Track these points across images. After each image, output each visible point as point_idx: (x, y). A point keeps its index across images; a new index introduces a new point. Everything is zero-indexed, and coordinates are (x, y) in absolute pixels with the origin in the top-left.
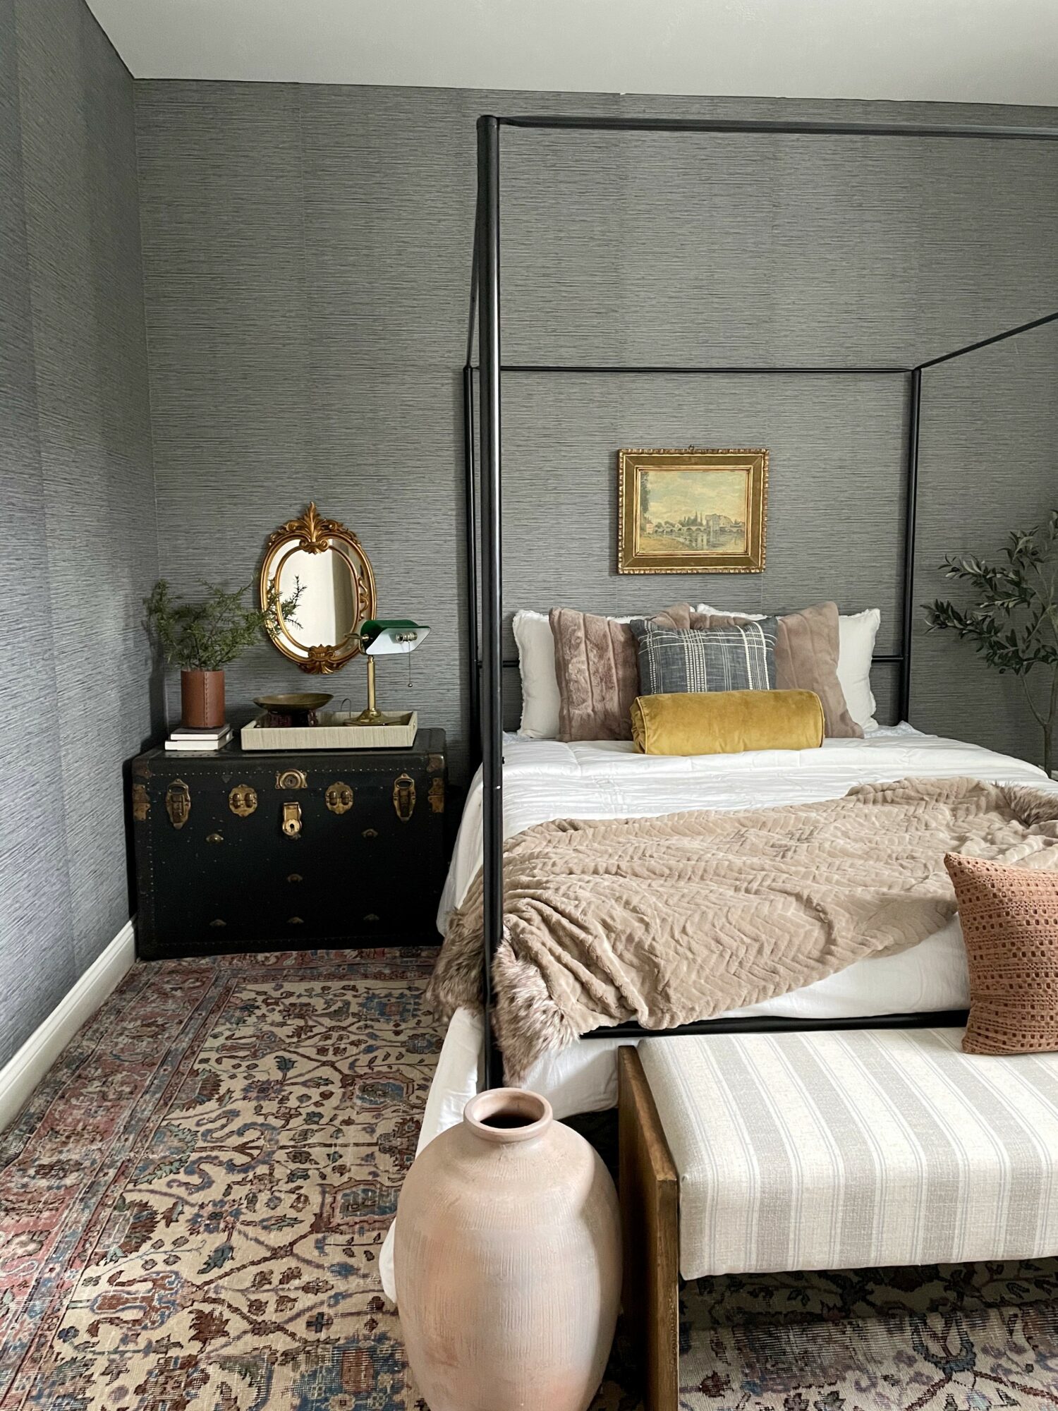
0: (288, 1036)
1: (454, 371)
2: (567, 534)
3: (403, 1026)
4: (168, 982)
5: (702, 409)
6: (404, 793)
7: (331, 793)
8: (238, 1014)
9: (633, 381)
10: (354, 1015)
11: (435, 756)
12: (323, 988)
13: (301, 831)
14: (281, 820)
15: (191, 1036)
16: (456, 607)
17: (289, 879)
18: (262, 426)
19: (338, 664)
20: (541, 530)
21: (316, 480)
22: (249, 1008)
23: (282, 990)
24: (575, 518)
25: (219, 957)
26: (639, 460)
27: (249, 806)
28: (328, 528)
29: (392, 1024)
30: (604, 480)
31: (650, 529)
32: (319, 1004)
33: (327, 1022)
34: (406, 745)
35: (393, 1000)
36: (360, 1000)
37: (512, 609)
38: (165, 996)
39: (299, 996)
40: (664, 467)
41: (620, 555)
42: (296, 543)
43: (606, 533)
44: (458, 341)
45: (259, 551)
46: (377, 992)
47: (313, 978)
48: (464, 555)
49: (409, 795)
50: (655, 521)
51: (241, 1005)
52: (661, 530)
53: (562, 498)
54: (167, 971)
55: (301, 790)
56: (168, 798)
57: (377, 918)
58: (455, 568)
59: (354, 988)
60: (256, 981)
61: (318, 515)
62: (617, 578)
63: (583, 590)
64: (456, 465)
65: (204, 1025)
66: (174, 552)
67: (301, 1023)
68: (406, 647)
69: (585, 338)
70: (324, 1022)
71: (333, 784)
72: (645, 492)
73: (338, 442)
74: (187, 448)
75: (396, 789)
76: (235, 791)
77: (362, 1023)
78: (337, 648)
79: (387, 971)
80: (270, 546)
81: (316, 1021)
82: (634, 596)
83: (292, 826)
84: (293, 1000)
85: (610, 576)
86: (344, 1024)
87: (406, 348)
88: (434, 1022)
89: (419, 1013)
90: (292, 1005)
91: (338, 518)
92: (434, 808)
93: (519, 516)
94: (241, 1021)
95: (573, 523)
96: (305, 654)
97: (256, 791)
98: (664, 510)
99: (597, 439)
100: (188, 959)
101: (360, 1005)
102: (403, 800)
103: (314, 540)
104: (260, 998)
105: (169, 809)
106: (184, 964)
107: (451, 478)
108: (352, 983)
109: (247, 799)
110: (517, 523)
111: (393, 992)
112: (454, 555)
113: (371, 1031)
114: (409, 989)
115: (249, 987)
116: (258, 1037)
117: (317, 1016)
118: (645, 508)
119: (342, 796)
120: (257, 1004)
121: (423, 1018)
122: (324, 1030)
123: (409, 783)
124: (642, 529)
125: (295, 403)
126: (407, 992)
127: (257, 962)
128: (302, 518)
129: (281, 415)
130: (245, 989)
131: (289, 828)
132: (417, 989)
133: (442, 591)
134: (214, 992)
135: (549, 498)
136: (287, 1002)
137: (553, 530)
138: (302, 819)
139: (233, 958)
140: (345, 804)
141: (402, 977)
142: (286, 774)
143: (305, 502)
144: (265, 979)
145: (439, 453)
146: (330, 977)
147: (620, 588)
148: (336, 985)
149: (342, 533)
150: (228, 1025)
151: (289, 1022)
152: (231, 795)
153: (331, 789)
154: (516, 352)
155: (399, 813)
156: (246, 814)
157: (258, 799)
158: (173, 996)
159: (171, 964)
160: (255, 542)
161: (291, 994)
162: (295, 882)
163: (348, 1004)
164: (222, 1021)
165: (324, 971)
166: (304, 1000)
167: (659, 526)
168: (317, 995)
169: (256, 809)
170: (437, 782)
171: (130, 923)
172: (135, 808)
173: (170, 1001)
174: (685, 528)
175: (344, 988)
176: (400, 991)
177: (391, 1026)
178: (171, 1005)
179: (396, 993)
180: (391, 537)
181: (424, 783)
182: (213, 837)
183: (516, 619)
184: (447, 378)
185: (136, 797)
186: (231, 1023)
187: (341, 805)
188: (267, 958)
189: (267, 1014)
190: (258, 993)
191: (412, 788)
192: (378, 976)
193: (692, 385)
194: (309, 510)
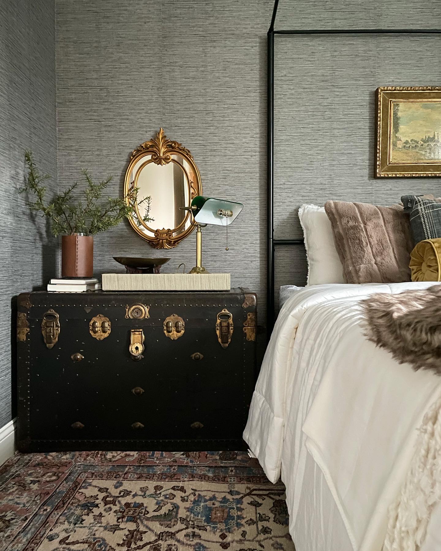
0: (118, 545)
1: (260, 37)
2: (338, 150)
3: (229, 539)
4: (30, 475)
5: (437, 61)
6: (225, 324)
7: (168, 323)
8: (78, 512)
9: (388, 42)
10: (182, 520)
11: (249, 295)
12: (157, 488)
13: (143, 353)
14: (129, 343)
15: (29, 536)
16: (258, 202)
17: (133, 391)
18: (128, 78)
19: (175, 242)
20: (320, 148)
21: (164, 114)
22: (89, 506)
23: (121, 488)
24: (344, 139)
25: (77, 453)
26: (393, 95)
27: (104, 332)
28: (172, 147)
29: (218, 534)
30: (366, 112)
31: (400, 145)
32: (150, 504)
33: (157, 527)
34: (225, 289)
35: (217, 504)
36: (188, 504)
37: (297, 204)
38: (23, 487)
39: (134, 496)
40: (411, 100)
41: (378, 163)
42: (149, 157)
43: (366, 149)
44: (263, 17)
45: (124, 163)
46: (203, 494)
47: (150, 477)
48: (265, 166)
49: (228, 326)
50: (404, 139)
51: (83, 502)
52: (408, 146)
53: (335, 125)
54: (34, 463)
55: (145, 319)
56: (43, 324)
57: (202, 426)
58: (258, 175)
59: (182, 489)
60: (101, 476)
61: (165, 137)
62: (374, 181)
63: (349, 190)
64: (261, 103)
65: (45, 523)
66: (68, 163)
67: (132, 526)
68: (225, 222)
69: (352, 13)
70: (154, 528)
71: (170, 316)
72: (396, 119)
73: (179, 87)
74: (78, 93)
75: (218, 321)
76: (94, 319)
77: (190, 530)
78: (174, 231)
79: (211, 475)
80: (132, 158)
81: (147, 527)
82: (387, 194)
83: (137, 348)
84: (128, 499)
85: (369, 180)
86: (173, 530)
87: (228, 22)
88: (258, 533)
89: (243, 522)
90: (127, 505)
91: (179, 141)
92: (248, 336)
93: (304, 138)
94: (79, 520)
95: (342, 142)
96: (152, 235)
97: (110, 320)
98: (410, 131)
99: (361, 83)
100: (54, 454)
101: (188, 509)
102: (224, 329)
103: (162, 155)
104: (101, 495)
105: (43, 332)
106: (49, 457)
107: (257, 112)
108: (181, 484)
109: (103, 326)
110: (302, 142)
111: (217, 495)
112: (258, 165)
113: (199, 541)
114: (231, 493)
115: (95, 482)
116: (90, 544)
117: (148, 519)
118: (396, 130)
119: (176, 326)
120: (97, 502)
121: (247, 528)
122: (153, 538)
123: (229, 317)
124: (395, 145)
125: (152, 62)
126: (229, 497)
127: (106, 459)
128: (154, 140)
129: (142, 70)
130: (90, 485)
131: (134, 350)
132: (238, 493)
133: (248, 191)
134: (64, 487)
135: (326, 125)
136: (123, 501)
137: (328, 147)
138: (145, 344)
139: (88, 456)
140: (178, 332)
141: (224, 480)
142: (134, 307)
143: (156, 129)
144: (109, 476)
145: (249, 94)
146: (163, 477)
147: (377, 189)
148: (167, 485)
149: (181, 150)
150: (66, 526)
151: (122, 526)
152: (92, 322)
153: (168, 319)
154: (303, 23)
155: (220, 340)
156: (102, 338)
157: (112, 327)
158: (30, 490)
159: (39, 457)
160: (122, 157)
161: (127, 493)
162: (138, 394)
163: (176, 507)
164: (62, 519)
165: (158, 470)
166: (139, 500)
167: (407, 142)
168: (151, 496)
169: (110, 334)
170: (250, 316)
171: (12, 422)
172: (18, 331)
173: (25, 494)
174: (426, 144)
175: (173, 488)
176: (223, 495)
177: (216, 537)
178: (25, 498)
179: (219, 496)
180: (214, 153)
181: (240, 317)
182: (76, 356)
183: (300, 211)
184: (256, 42)
185: (19, 323)
186: (70, 523)
187: (175, 332)
188: (113, 457)
189: (104, 514)
190: (101, 490)
191: (231, 321)
192: (203, 478)
193: (430, 44)
194: (159, 133)
